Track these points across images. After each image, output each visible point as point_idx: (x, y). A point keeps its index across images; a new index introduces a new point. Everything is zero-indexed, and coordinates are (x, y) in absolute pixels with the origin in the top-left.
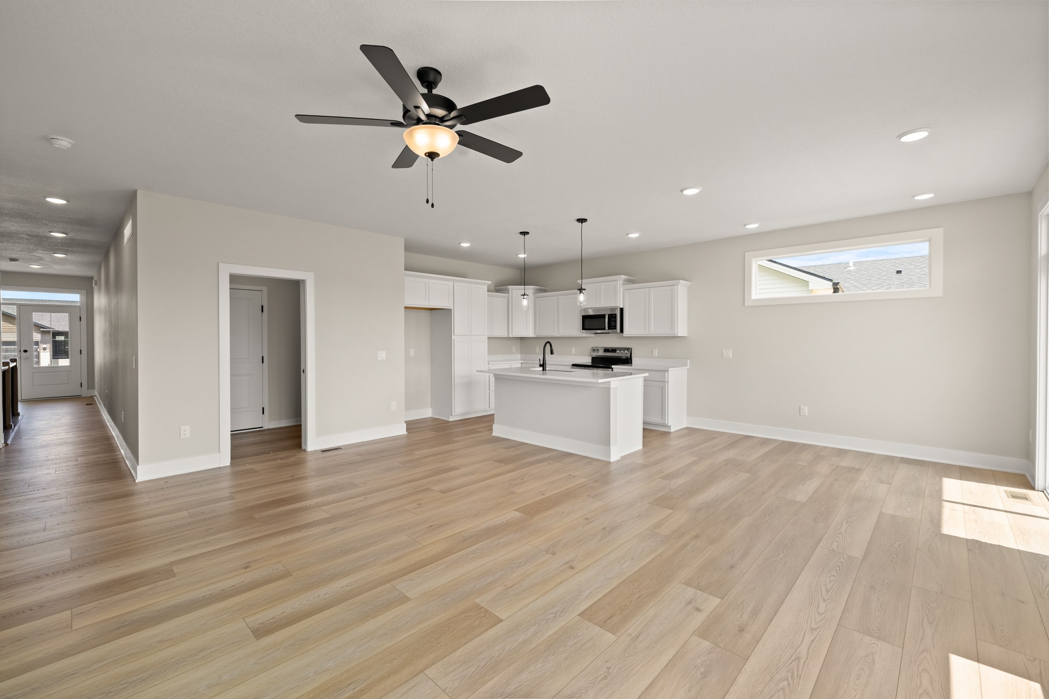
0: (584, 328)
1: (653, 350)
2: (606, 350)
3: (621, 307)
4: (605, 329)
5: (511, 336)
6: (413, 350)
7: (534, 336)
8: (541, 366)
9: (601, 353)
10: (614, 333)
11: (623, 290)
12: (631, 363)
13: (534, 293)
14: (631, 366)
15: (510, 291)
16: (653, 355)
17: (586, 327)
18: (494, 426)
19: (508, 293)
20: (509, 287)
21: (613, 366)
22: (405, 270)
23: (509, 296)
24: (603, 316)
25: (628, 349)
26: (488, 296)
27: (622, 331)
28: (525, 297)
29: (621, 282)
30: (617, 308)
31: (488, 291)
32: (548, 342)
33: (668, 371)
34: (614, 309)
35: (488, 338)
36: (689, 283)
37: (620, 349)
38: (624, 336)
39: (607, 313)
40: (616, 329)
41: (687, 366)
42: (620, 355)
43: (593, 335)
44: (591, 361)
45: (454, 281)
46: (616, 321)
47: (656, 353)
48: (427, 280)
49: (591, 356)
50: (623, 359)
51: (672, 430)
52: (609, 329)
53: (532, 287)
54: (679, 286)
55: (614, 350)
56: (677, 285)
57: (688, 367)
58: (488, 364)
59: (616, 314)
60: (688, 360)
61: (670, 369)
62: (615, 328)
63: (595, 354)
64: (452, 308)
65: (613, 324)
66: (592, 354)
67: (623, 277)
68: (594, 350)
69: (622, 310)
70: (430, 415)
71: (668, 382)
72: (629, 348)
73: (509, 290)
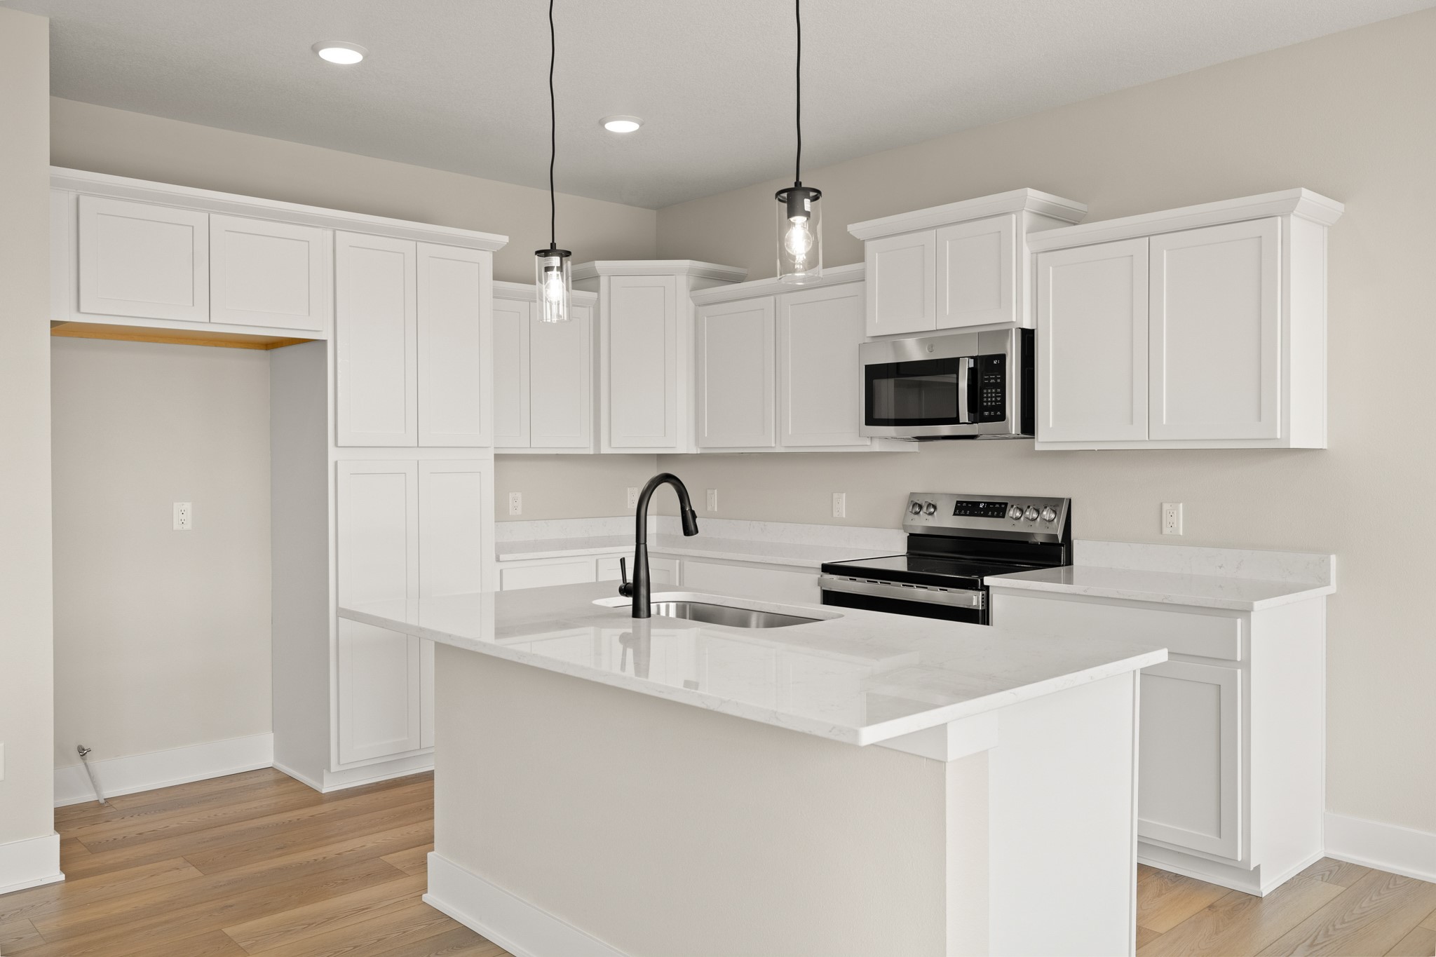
0: (871, 420)
1: (1166, 507)
2: (966, 507)
3: (1027, 326)
4: (955, 421)
5: (605, 450)
6: (187, 506)
7: (694, 450)
8: (625, 591)
9: (946, 520)
10: (995, 437)
11: (1035, 254)
12: (1069, 562)
13: (694, 289)
14: (1069, 580)
15: (603, 281)
16: (1166, 530)
17: (876, 416)
18: (431, 856)
19: (596, 289)
20: (600, 265)
21: (988, 580)
22: (52, 164)
23: (599, 299)
24: (951, 365)
25: (1053, 503)
26: (497, 295)
27: (1028, 426)
28: (555, 261)
29: (1026, 219)
30: (1006, 333)
31: (496, 278)
32: (667, 478)
33: (1246, 612)
34: (1001, 334)
35: (498, 457)
36: (1339, 207)
37: (1024, 503)
38: (1038, 447)
39: (966, 354)
40: (1002, 417)
41: (1328, 584)
42: (1021, 527)
43: (915, 446)
44: (906, 550)
45: (335, 226)
46: (1002, 386)
47: (1177, 520)
48: (199, 218)
49: (905, 528)
50: (1036, 544)
51: (1266, 887)
52: (973, 421)
53: (686, 264)
54: (1293, 220)
55: (996, 508)
56: (1286, 214)
57: (1332, 589)
58: (498, 560)
59: (1002, 358)
60: (1333, 558)
61: (1257, 605)
62: (999, 414)
63: (923, 523)
64: (326, 335)
65: (989, 396)
66: (909, 523)
67: (1035, 197)
68: (917, 506)
69: (1028, 338)
70: (268, 760)
71: (1246, 664)
72: (1061, 500)
73: (598, 277)
